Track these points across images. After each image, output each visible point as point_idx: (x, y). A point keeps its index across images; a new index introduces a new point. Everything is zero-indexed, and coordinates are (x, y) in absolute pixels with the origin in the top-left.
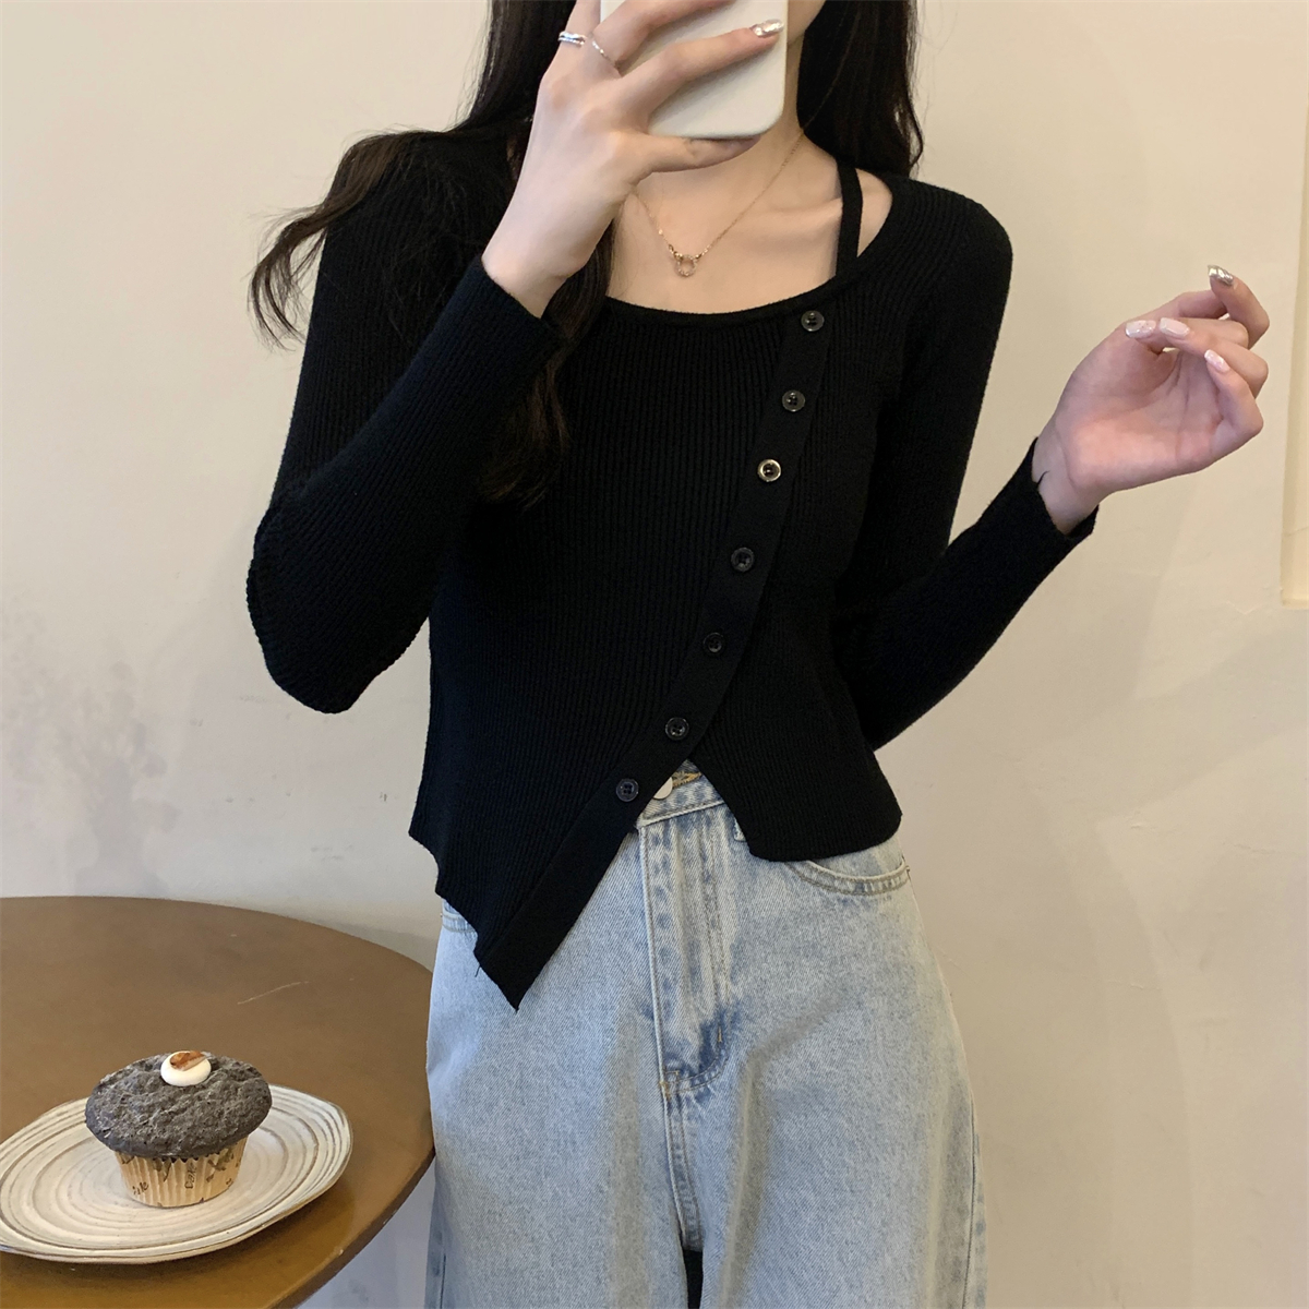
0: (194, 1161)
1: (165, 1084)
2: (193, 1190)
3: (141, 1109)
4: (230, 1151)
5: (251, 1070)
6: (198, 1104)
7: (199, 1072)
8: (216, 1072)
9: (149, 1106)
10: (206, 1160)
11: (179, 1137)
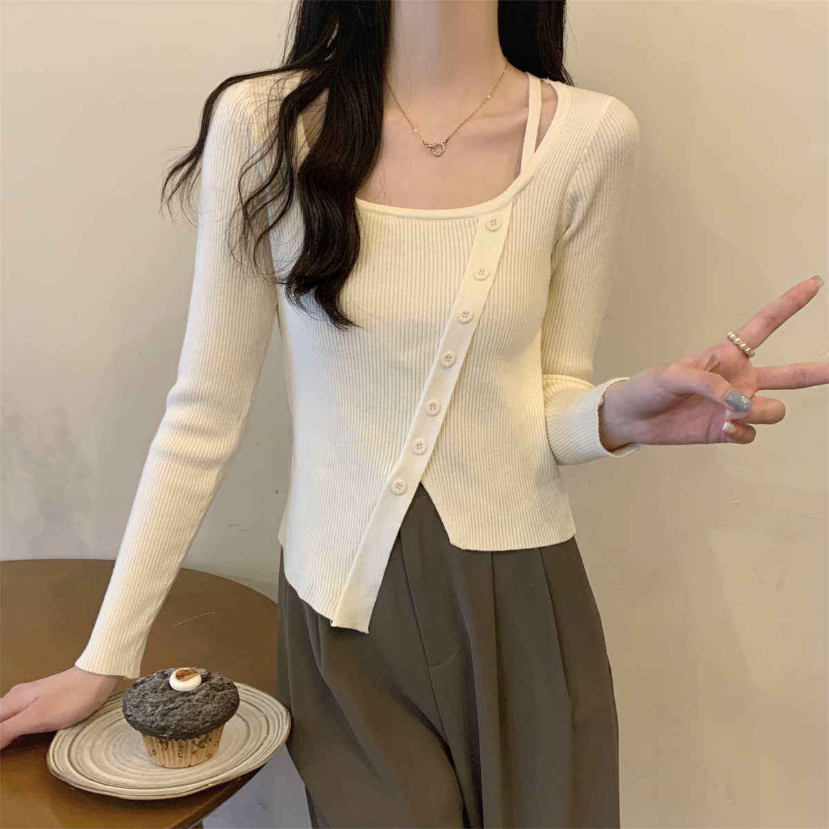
0: (183, 742)
1: (171, 689)
2: (183, 759)
4: (207, 737)
5: (229, 684)
7: (193, 682)
8: (204, 684)
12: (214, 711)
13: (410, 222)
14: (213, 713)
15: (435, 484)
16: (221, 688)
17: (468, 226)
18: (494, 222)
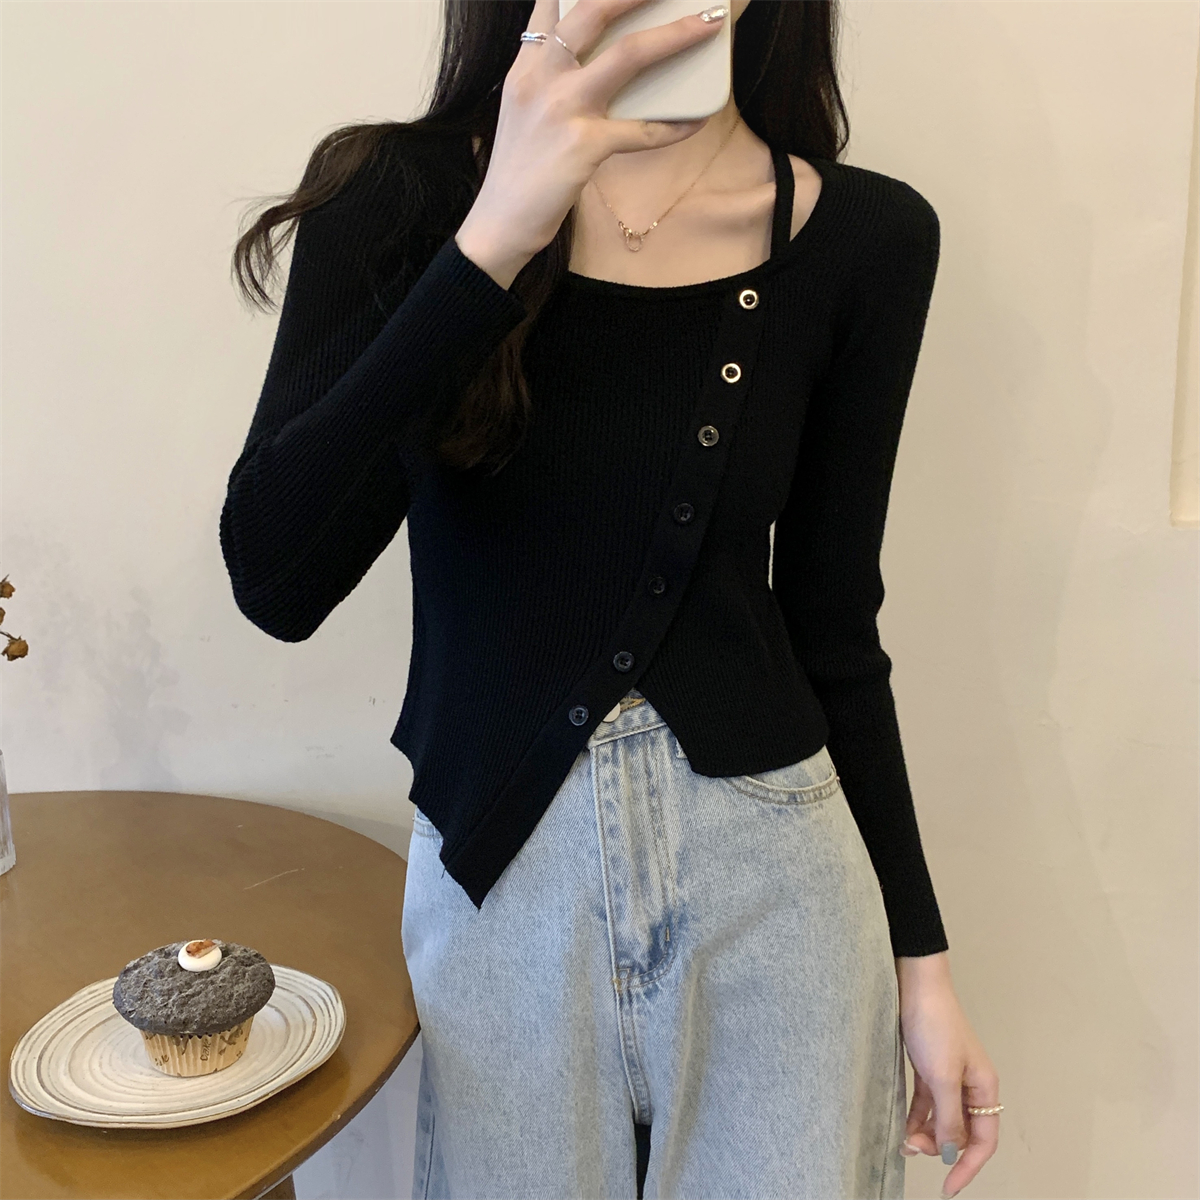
0: (209, 1038)
1: (182, 969)
2: (207, 1062)
3: (161, 993)
4: (240, 1028)
5: (257, 956)
6: (211, 987)
7: (211, 959)
8: (226, 959)
9: (168, 990)
10: (219, 1036)
11: (195, 1017)
12: (248, 992)
16: (249, 962)
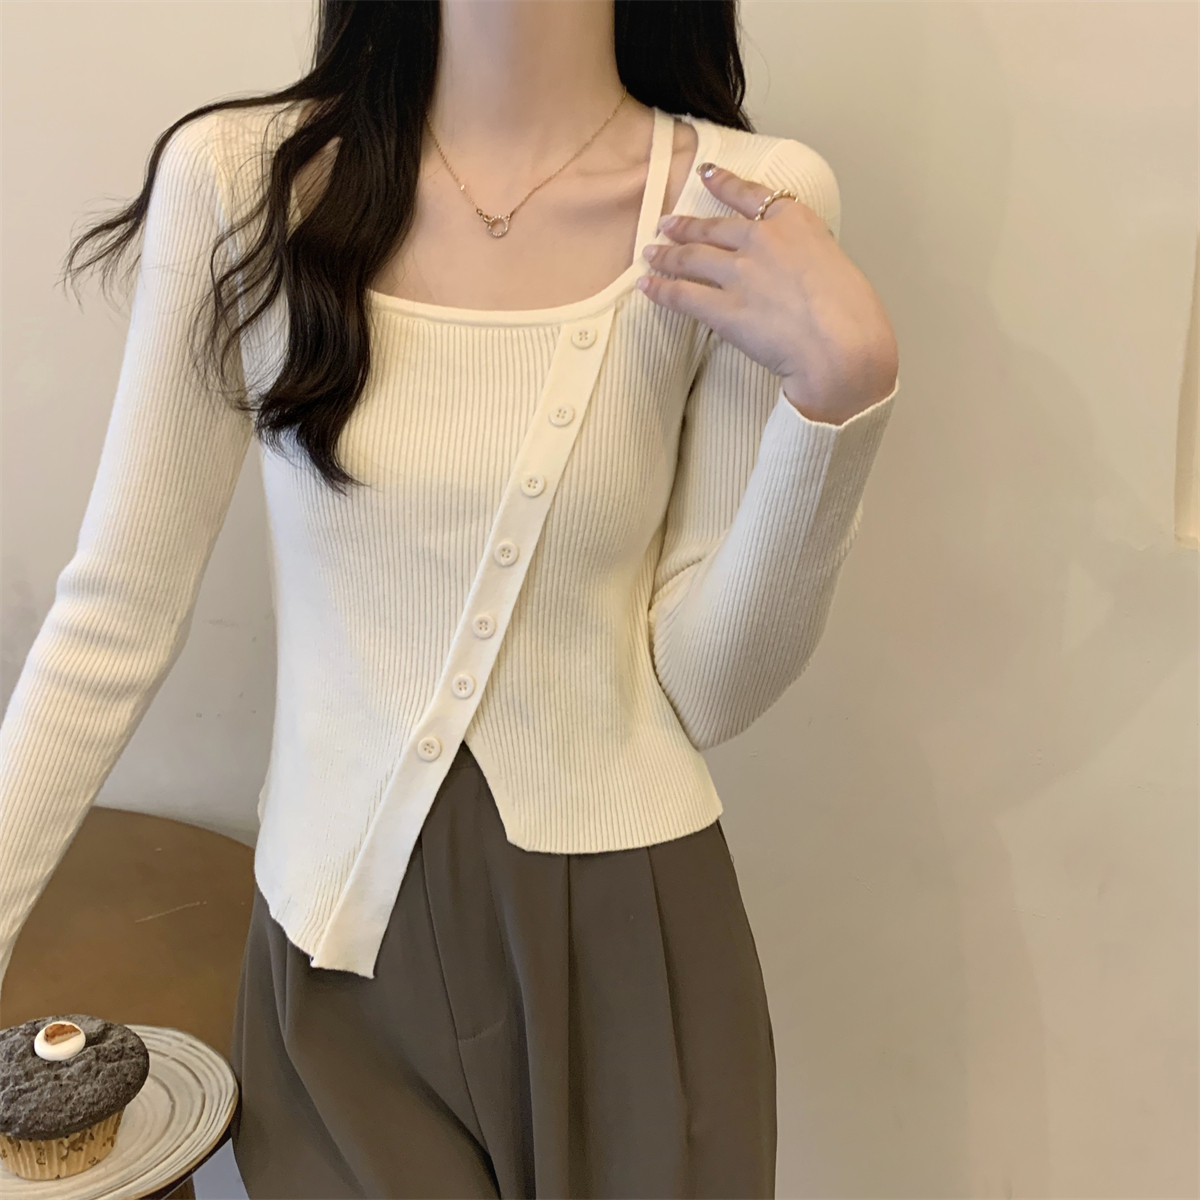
0: (42, 1143)
2: (46, 1167)
6: (51, 1084)
7: (69, 1047)
8: (87, 1050)
10: (53, 1141)
12: (93, 1096)
13: (452, 329)
14: (90, 1100)
15: (488, 746)
16: (116, 1057)
17: (543, 339)
18: (583, 334)
